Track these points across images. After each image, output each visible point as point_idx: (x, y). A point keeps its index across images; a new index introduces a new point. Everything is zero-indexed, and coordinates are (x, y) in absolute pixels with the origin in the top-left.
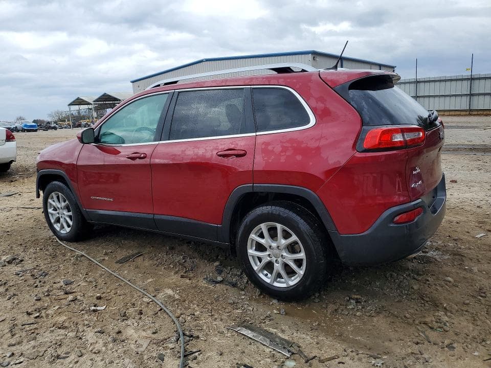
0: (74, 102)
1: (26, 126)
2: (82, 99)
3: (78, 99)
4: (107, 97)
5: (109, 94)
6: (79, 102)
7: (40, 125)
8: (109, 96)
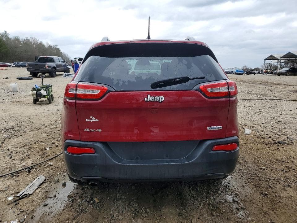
0: (268, 58)
1: (237, 71)
2: (273, 56)
3: (271, 56)
4: (291, 55)
5: (293, 53)
6: (272, 58)
7: (247, 71)
8: (292, 54)
